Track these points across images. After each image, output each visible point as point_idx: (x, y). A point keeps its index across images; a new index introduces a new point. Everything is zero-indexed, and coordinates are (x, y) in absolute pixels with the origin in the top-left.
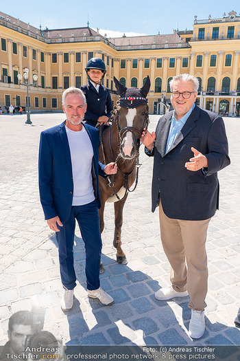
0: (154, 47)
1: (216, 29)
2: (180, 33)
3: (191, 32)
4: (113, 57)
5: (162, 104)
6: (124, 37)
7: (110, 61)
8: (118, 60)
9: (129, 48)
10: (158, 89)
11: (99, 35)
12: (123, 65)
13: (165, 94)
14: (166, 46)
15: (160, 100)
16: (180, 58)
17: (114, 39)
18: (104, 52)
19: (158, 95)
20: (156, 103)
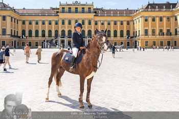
0: (40, 15)
1: (70, 8)
2: (53, 9)
3: (59, 9)
4: (18, 19)
5: (46, 43)
6: (24, 9)
7: (16, 21)
8: (20, 20)
9: (27, 14)
10: (44, 35)
11: (10, 7)
12: (24, 23)
13: (47, 38)
14: (47, 15)
15: (44, 41)
16: (54, 21)
17: (18, 10)
18: (12, 16)
19: (44, 38)
20: (42, 43)
